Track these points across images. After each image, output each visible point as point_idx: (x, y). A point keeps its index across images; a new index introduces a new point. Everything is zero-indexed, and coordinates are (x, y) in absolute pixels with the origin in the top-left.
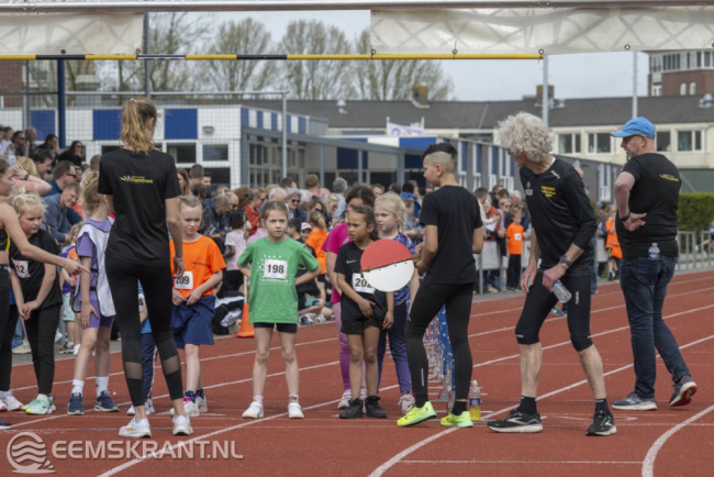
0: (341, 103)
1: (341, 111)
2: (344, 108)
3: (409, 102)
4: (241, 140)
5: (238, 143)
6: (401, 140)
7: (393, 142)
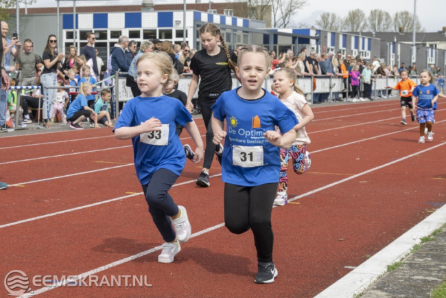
0: (374, 33)
4: (194, 27)
5: (192, 29)
6: (294, 30)
7: (290, 31)
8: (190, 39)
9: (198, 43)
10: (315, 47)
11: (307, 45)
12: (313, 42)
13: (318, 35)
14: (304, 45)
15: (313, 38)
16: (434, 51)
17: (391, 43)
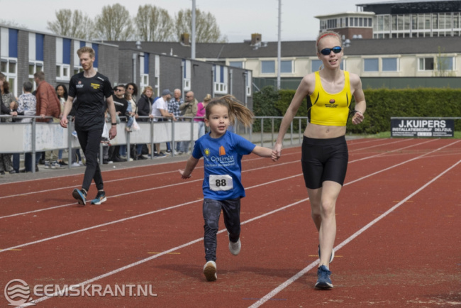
0: (139, 43)
1: (139, 47)
2: (140, 45)
3: (179, 43)
16: (226, 70)
17: (142, 54)
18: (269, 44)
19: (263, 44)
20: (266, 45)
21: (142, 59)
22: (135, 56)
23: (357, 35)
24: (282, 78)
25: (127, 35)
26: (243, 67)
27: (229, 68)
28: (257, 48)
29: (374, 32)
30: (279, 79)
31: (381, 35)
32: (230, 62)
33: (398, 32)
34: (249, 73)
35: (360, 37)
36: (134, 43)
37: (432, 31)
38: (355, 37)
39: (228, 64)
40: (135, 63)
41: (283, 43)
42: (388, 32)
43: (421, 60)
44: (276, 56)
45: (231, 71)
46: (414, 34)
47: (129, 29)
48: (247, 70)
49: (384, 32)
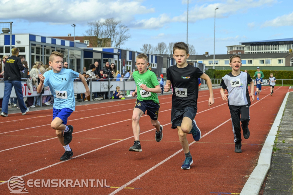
2: (170, 56)
4: (29, 45)
5: (28, 46)
6: (103, 49)
7: (100, 49)
8: (27, 53)
9: (33, 56)
10: (117, 60)
11: (112, 59)
12: (116, 57)
13: (119, 53)
14: (110, 59)
15: (116, 54)
16: (197, 64)
17: (170, 59)
18: (211, 55)
19: (209, 55)
20: (210, 56)
21: (171, 61)
22: (168, 59)
23: (239, 52)
24: (215, 67)
25: (166, 52)
26: (203, 63)
27: (198, 63)
28: (207, 57)
29: (245, 52)
30: (214, 67)
31: (247, 53)
32: (199, 61)
33: (253, 51)
34: (204, 65)
35: (240, 53)
36: (168, 55)
37: (263, 51)
38: (239, 53)
39: (198, 62)
40: (168, 62)
41: (216, 55)
42: (249, 51)
43: (260, 61)
44: (213, 59)
45: (199, 64)
46: (258, 52)
47: (167, 51)
48: (203, 64)
49: (248, 51)
